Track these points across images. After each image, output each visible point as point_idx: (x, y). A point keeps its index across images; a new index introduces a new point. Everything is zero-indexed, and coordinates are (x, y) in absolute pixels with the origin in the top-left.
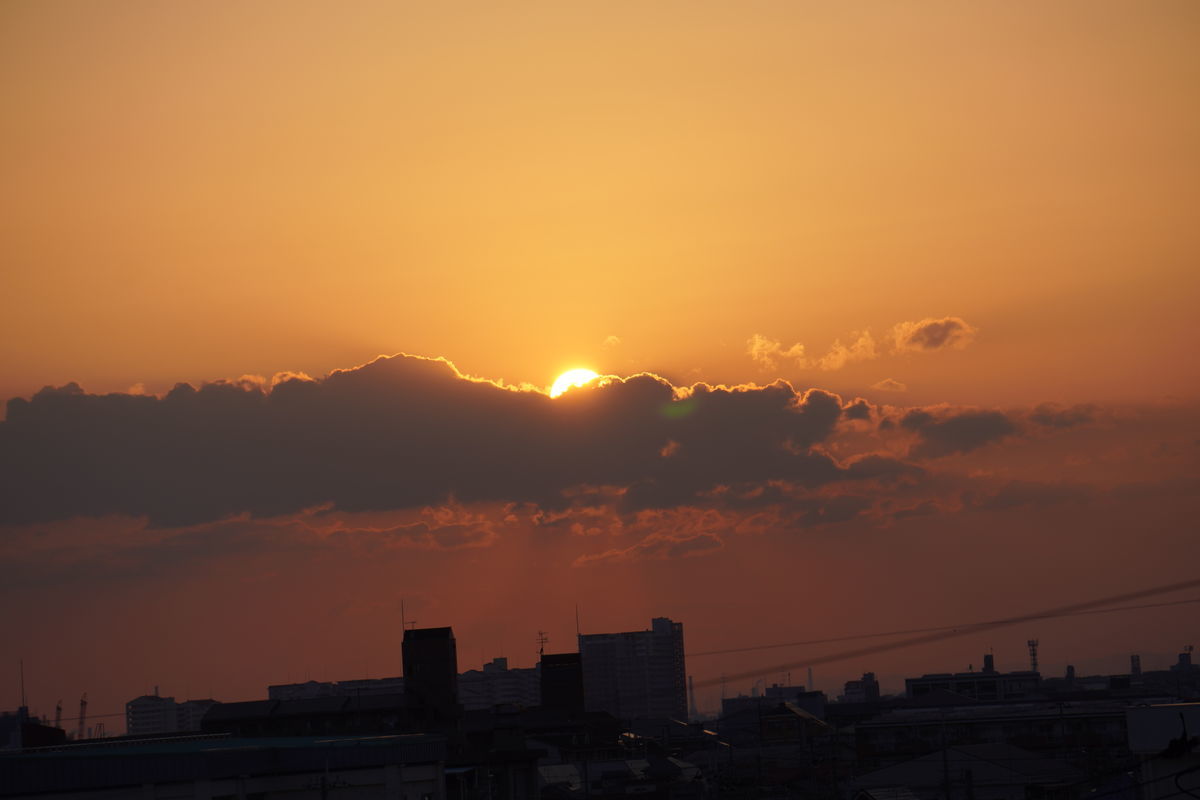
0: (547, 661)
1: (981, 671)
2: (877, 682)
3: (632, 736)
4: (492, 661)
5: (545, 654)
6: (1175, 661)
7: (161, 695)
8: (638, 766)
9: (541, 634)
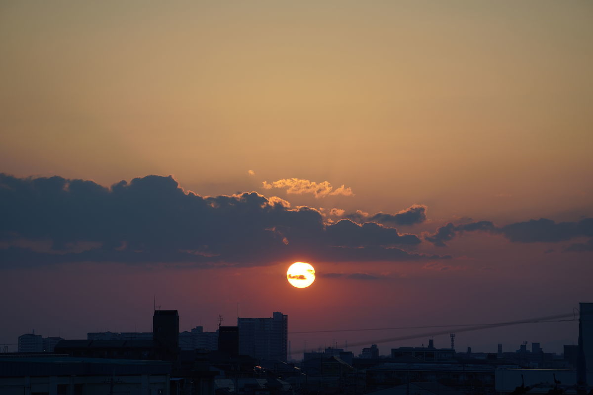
0: (222, 329)
1: (427, 347)
2: (378, 349)
3: (260, 368)
4: (196, 328)
5: (221, 326)
6: (519, 348)
7: (36, 334)
8: (262, 382)
9: (220, 316)
